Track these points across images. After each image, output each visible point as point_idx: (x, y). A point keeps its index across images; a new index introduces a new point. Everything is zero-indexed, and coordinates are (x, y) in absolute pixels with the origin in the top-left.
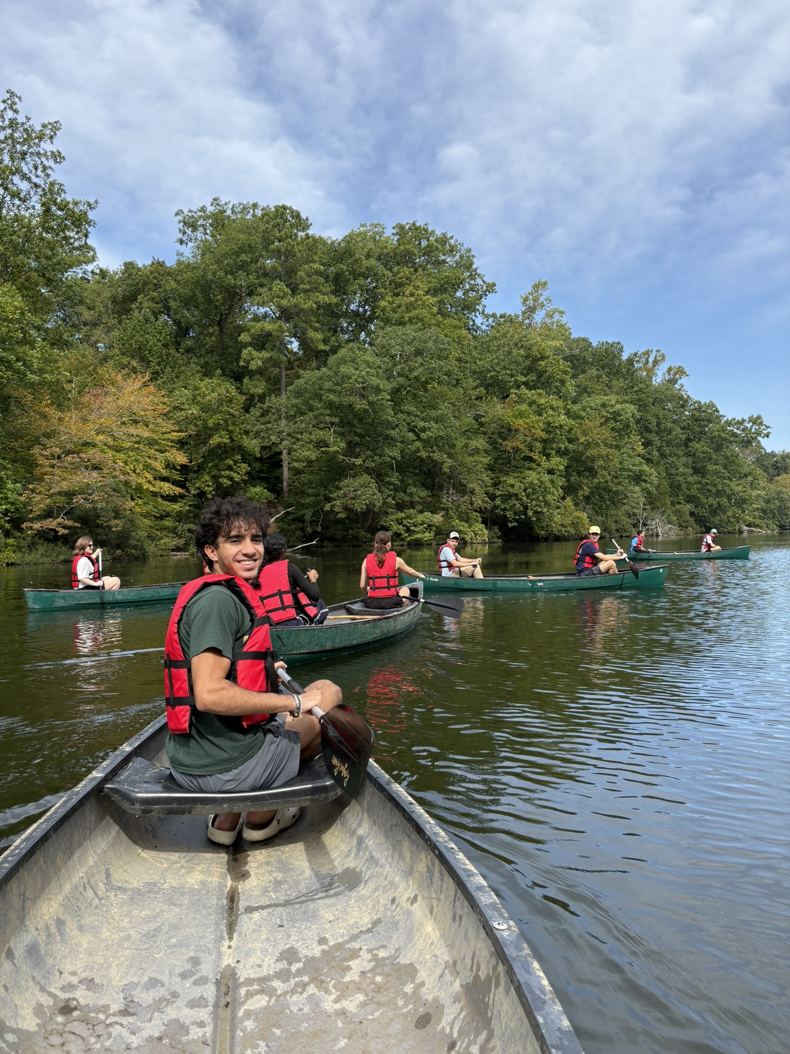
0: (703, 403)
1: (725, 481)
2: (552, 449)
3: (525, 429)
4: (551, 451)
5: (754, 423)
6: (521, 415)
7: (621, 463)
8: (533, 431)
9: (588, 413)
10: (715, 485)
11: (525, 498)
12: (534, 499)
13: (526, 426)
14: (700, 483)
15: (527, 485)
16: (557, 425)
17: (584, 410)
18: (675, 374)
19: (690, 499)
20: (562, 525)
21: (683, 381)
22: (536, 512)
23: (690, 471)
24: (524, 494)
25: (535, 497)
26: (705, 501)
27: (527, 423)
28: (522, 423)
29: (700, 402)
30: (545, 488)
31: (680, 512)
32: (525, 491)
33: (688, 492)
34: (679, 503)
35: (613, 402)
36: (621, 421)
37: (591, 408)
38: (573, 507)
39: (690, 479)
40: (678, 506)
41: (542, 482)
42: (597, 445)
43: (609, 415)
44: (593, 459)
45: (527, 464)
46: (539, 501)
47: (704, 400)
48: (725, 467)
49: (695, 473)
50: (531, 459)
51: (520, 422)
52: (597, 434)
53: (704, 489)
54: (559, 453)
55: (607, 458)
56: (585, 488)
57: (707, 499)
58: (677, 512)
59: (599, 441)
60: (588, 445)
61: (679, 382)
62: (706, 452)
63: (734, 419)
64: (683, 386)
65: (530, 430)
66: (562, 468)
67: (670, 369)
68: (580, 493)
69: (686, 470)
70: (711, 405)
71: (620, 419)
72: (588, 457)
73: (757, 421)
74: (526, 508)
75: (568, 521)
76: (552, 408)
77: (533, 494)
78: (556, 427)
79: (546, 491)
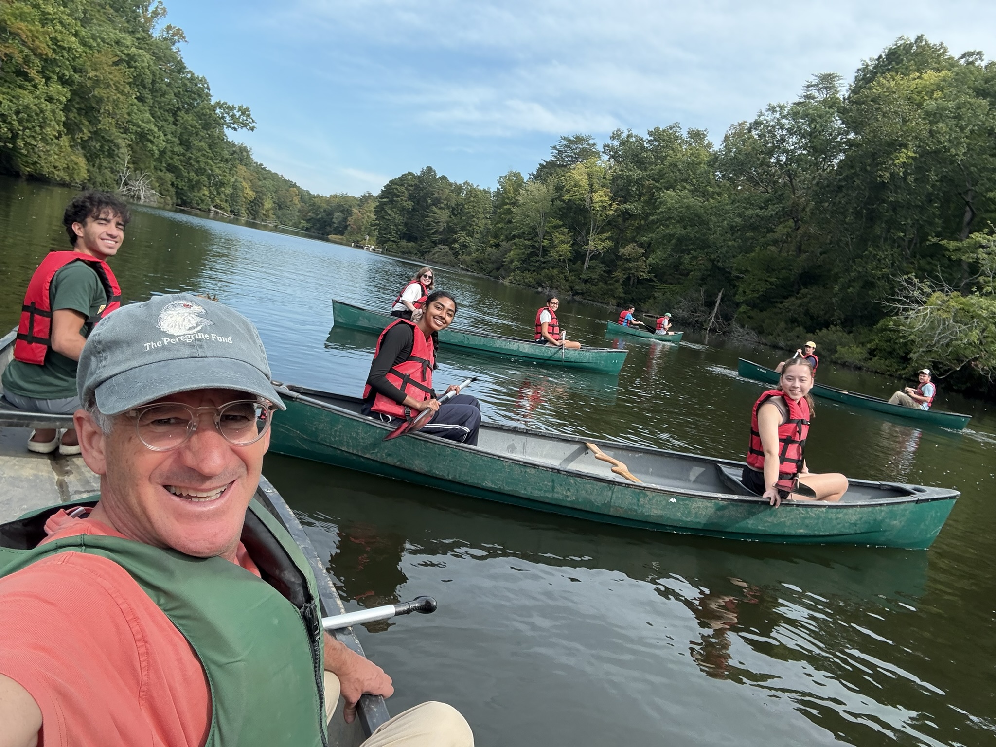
0: (196, 75)
1: (209, 161)
2: (54, 72)
3: (27, 36)
4: (52, 75)
5: (243, 113)
6: (22, 17)
7: (129, 114)
8: (37, 42)
9: (98, 45)
10: (198, 162)
11: (15, 123)
12: (28, 128)
13: (29, 34)
14: (184, 155)
15: (21, 107)
16: (66, 46)
17: (95, 40)
18: (174, 35)
19: (171, 168)
20: (55, 167)
21: (180, 45)
22: (27, 144)
23: (177, 140)
24: (14, 117)
25: (29, 125)
26: (186, 174)
27: (30, 31)
28: (24, 28)
29: (193, 74)
30: (44, 119)
31: (162, 179)
32: (17, 113)
33: (170, 162)
34: (161, 170)
35: (129, 43)
36: (135, 68)
37: (103, 40)
38: (69, 149)
39: (176, 149)
40: (159, 173)
41: (42, 111)
42: (108, 86)
43: (124, 57)
44: (100, 100)
45: (19, 80)
46: (35, 132)
47: (198, 73)
48: (210, 147)
49: (181, 144)
50: (25, 76)
51: (23, 25)
52: (110, 73)
53: (187, 163)
54: (63, 81)
55: (116, 103)
56: (85, 131)
57: (188, 173)
58: (159, 178)
59: (112, 83)
60: (97, 82)
61: (177, 45)
62: (195, 127)
63: (226, 104)
64: (179, 51)
65: (33, 41)
66: (64, 99)
67: (169, 28)
68: (78, 136)
69: (174, 139)
70: (203, 81)
71: (134, 65)
72: (94, 96)
73: (244, 112)
74: (15, 136)
75: (61, 164)
76: (61, 23)
77: (28, 121)
78: (64, 48)
79: (45, 122)
